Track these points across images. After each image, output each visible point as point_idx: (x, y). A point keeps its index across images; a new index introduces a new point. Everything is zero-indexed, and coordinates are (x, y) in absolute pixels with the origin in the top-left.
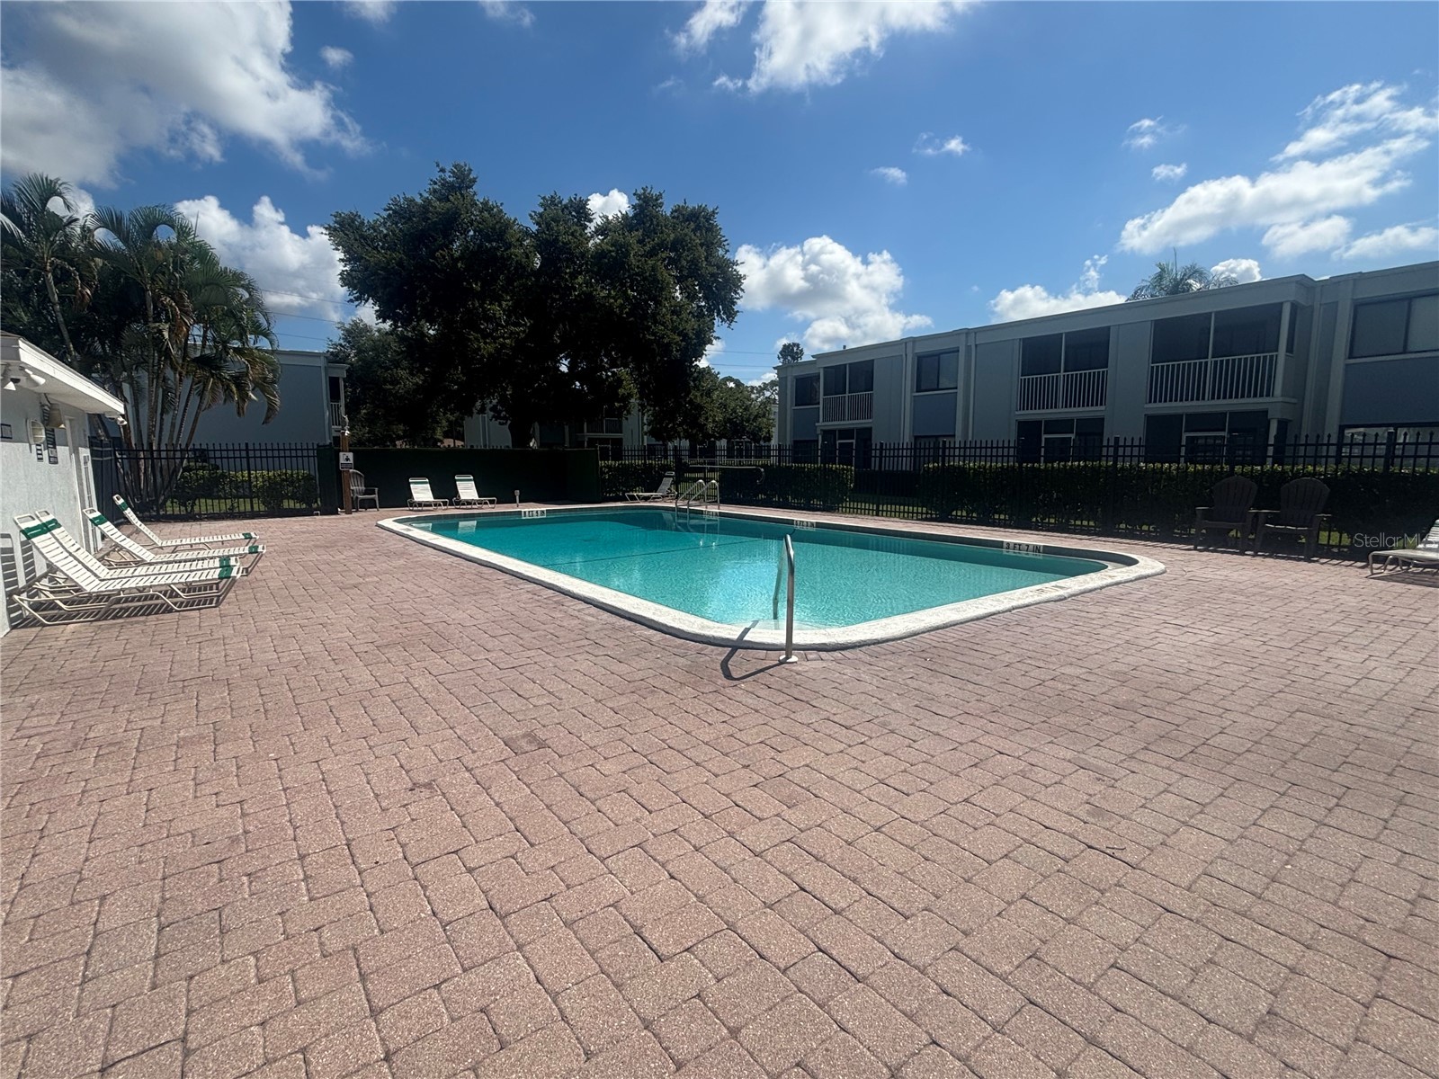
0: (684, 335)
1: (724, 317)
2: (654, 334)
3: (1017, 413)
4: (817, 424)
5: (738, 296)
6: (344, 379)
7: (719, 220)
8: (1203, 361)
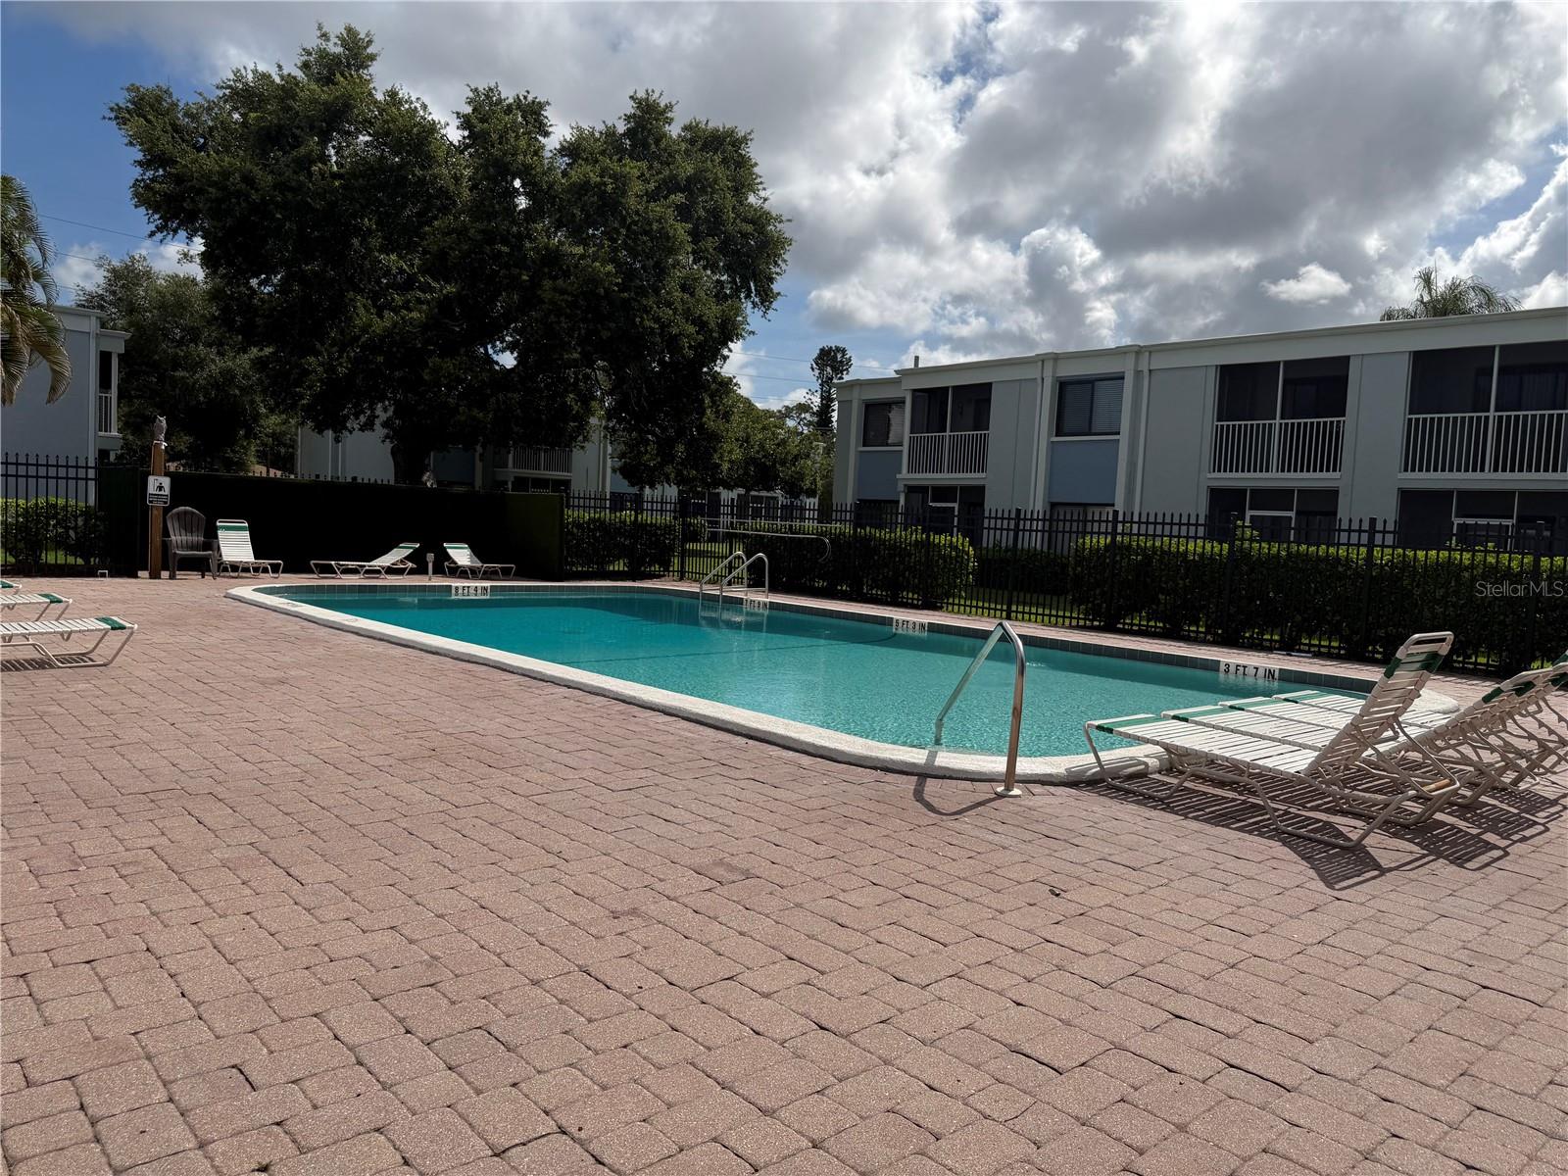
0: (701, 323)
1: (757, 300)
2: (657, 320)
3: (1209, 476)
4: (898, 476)
5: (778, 270)
6: (119, 355)
7: (753, 151)
8: (1483, 414)
